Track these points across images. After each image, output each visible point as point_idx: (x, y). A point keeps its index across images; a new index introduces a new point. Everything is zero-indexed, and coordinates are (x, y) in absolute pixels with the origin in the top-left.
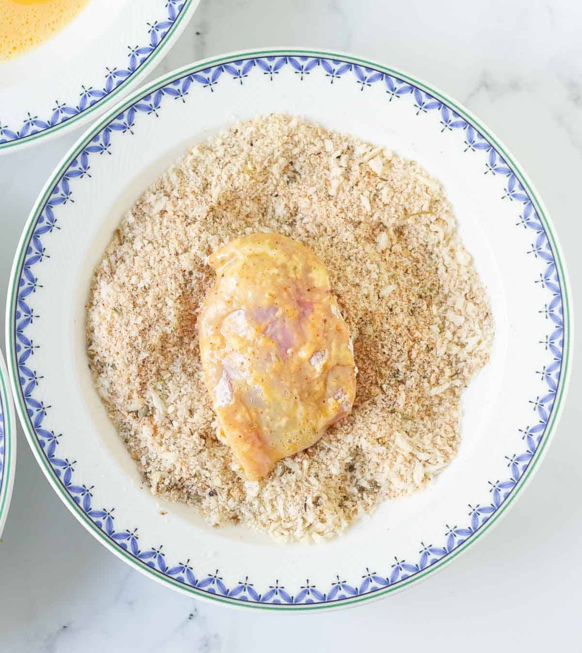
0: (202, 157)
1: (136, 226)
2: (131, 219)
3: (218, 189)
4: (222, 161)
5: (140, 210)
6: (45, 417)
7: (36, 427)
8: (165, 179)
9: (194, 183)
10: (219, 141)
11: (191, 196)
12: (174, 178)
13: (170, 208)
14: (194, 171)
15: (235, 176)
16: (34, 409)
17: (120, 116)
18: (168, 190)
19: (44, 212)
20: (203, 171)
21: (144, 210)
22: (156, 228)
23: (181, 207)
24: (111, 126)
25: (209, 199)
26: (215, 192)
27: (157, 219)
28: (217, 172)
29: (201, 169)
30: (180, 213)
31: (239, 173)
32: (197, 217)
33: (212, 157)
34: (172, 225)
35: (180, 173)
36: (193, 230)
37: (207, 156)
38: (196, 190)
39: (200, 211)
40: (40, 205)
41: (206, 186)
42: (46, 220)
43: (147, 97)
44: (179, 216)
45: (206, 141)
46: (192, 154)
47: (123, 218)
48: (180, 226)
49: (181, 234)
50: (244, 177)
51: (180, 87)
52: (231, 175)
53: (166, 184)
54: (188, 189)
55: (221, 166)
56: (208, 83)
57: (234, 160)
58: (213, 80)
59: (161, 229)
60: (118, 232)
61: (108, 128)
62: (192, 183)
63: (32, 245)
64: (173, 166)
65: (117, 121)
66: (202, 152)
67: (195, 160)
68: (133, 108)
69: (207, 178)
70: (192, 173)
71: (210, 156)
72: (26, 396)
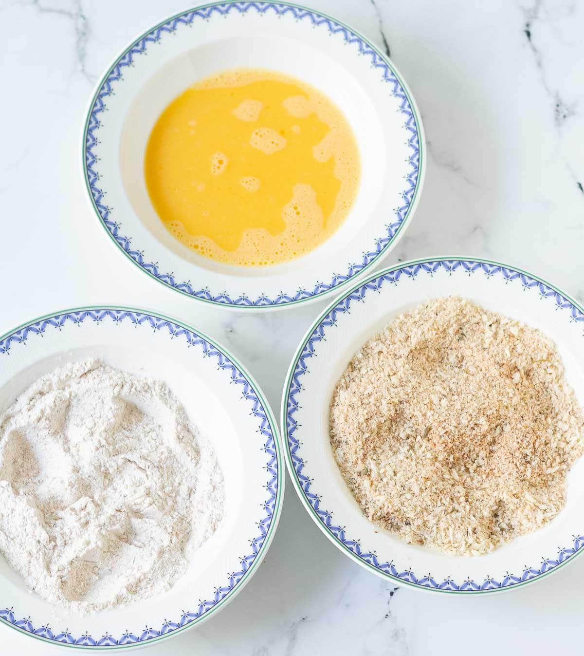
0: (406, 320)
1: (362, 361)
2: (360, 356)
3: (415, 339)
4: (418, 324)
5: (366, 350)
6: (303, 468)
7: (298, 473)
8: (382, 334)
9: (401, 336)
10: (416, 312)
11: (399, 343)
12: (387, 333)
13: (385, 350)
14: (400, 329)
15: (426, 332)
16: (297, 462)
17: (357, 291)
18: (384, 340)
19: (308, 344)
20: (405, 329)
21: (368, 351)
22: (376, 362)
23: (392, 349)
24: (351, 297)
25: (410, 345)
26: (414, 342)
27: (377, 356)
28: (415, 330)
29: (405, 328)
30: (391, 353)
31: (429, 330)
32: (402, 355)
33: (411, 321)
34: (386, 360)
35: (391, 330)
36: (400, 363)
37: (409, 320)
38: (402, 340)
39: (405, 352)
40: (305, 340)
41: (408, 338)
42: (309, 349)
43: (374, 281)
44: (390, 355)
45: (409, 312)
46: (399, 319)
47: (355, 355)
48: (391, 360)
49: (392, 364)
50: (432, 333)
51: (394, 276)
52: (424, 332)
53: (382, 337)
54: (396, 340)
55: (417, 327)
56: (411, 274)
57: (426, 323)
58: (415, 273)
59: (378, 362)
60: (351, 364)
61: (349, 298)
62: (399, 336)
63: (299, 363)
64: (387, 326)
65: (354, 294)
66: (406, 318)
67: (401, 323)
68: (365, 287)
69: (408, 334)
70: (398, 331)
71: (410, 320)
72: (292, 454)
